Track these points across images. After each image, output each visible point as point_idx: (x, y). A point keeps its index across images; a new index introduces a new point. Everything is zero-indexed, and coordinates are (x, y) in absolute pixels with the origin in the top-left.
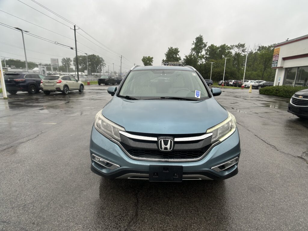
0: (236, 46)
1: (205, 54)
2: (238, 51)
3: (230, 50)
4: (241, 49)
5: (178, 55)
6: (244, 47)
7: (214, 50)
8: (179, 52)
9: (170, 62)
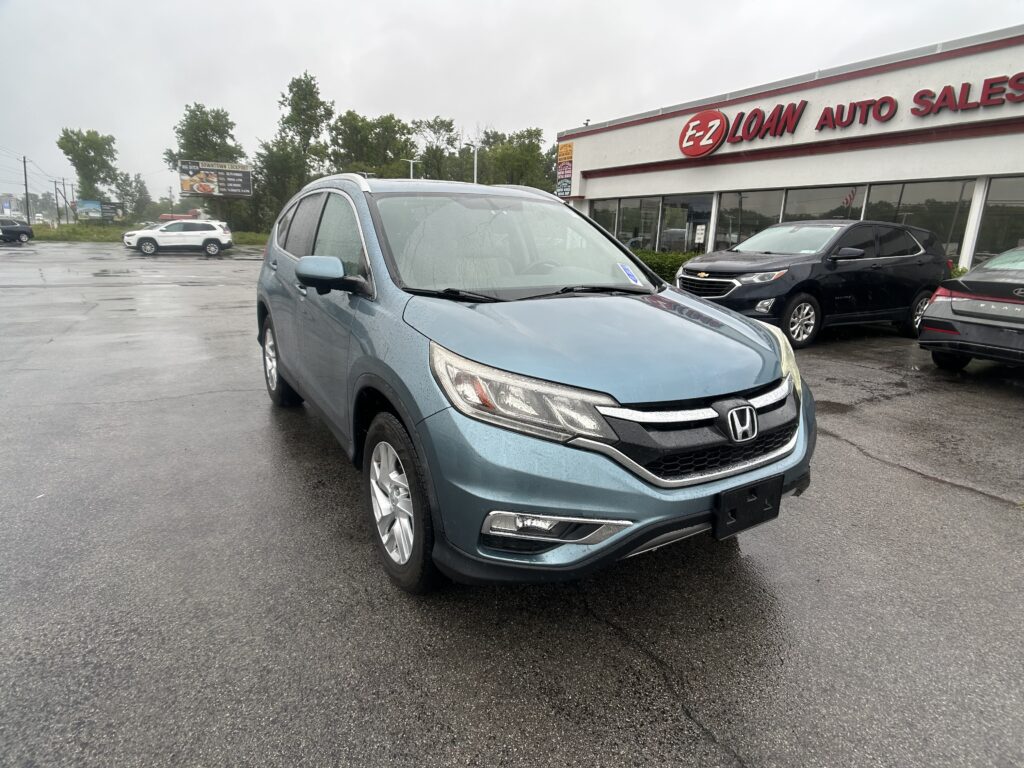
0: (430, 126)
1: (329, 143)
2: (435, 140)
3: (409, 136)
4: (444, 135)
5: (232, 137)
6: (451, 130)
7: (360, 132)
8: (232, 125)
9: (203, 160)
